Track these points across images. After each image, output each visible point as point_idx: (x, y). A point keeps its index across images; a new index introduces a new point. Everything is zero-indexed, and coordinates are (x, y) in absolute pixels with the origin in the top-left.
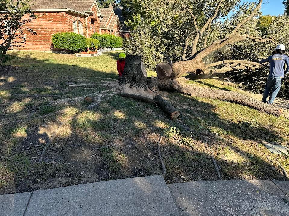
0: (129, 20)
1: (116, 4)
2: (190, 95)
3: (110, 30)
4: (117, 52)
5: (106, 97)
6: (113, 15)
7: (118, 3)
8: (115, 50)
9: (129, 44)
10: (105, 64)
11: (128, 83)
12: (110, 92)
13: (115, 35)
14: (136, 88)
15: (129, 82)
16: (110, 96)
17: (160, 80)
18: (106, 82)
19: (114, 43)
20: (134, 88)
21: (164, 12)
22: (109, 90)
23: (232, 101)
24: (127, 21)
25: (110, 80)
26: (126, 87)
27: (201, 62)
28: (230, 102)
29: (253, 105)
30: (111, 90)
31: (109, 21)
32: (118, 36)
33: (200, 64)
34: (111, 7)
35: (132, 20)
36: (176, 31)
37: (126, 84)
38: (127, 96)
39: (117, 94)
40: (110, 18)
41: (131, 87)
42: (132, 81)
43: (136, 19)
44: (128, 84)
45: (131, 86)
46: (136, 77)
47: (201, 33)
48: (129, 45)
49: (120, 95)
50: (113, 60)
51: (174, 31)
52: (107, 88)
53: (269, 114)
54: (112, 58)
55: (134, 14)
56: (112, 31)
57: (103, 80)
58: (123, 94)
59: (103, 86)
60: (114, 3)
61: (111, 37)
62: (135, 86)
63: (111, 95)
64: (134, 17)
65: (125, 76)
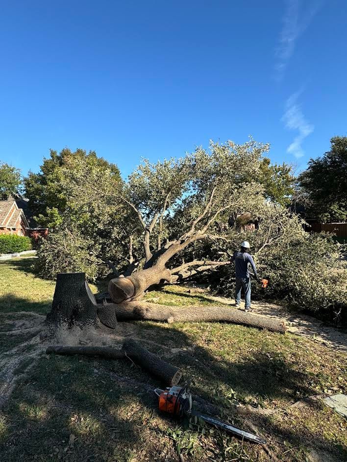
0: (41, 215)
1: (19, 195)
2: (166, 321)
3: (11, 229)
4: (24, 258)
5: (24, 365)
6: (15, 209)
7: (21, 194)
8: (18, 256)
9: (47, 248)
10: (5, 281)
11: (65, 321)
12: (30, 348)
13: (19, 235)
14: (79, 329)
15: (66, 319)
16: (32, 359)
17: (117, 305)
18: (16, 322)
19: (17, 246)
20: (77, 330)
21: (98, 207)
22: (25, 344)
23: (222, 321)
24: (38, 216)
25: (23, 316)
26: (62, 332)
27: (164, 269)
28: (220, 323)
29: (250, 322)
30: (32, 342)
31: (9, 217)
32: (23, 236)
33: (164, 272)
34: (10, 198)
35: (46, 215)
36: (115, 228)
37: (60, 325)
38: (68, 353)
39: (48, 352)
40: (11, 214)
41: (69, 329)
42: (71, 316)
43: (52, 214)
44: (65, 324)
45: (71, 325)
46: (78, 308)
47: (151, 231)
48: (47, 250)
49: (55, 352)
50: (17, 272)
51: (113, 229)
52: (22, 338)
53: (273, 331)
54: (14, 269)
55: (48, 208)
56: (14, 229)
57: (10, 318)
58: (59, 350)
59: (12, 335)
60: (16, 194)
61: (13, 238)
62: (78, 325)
63: (33, 355)
64: (49, 211)
65: (57, 310)
